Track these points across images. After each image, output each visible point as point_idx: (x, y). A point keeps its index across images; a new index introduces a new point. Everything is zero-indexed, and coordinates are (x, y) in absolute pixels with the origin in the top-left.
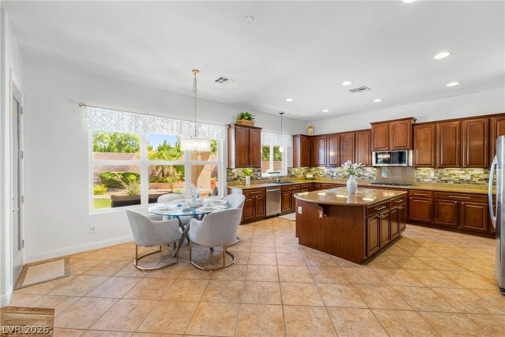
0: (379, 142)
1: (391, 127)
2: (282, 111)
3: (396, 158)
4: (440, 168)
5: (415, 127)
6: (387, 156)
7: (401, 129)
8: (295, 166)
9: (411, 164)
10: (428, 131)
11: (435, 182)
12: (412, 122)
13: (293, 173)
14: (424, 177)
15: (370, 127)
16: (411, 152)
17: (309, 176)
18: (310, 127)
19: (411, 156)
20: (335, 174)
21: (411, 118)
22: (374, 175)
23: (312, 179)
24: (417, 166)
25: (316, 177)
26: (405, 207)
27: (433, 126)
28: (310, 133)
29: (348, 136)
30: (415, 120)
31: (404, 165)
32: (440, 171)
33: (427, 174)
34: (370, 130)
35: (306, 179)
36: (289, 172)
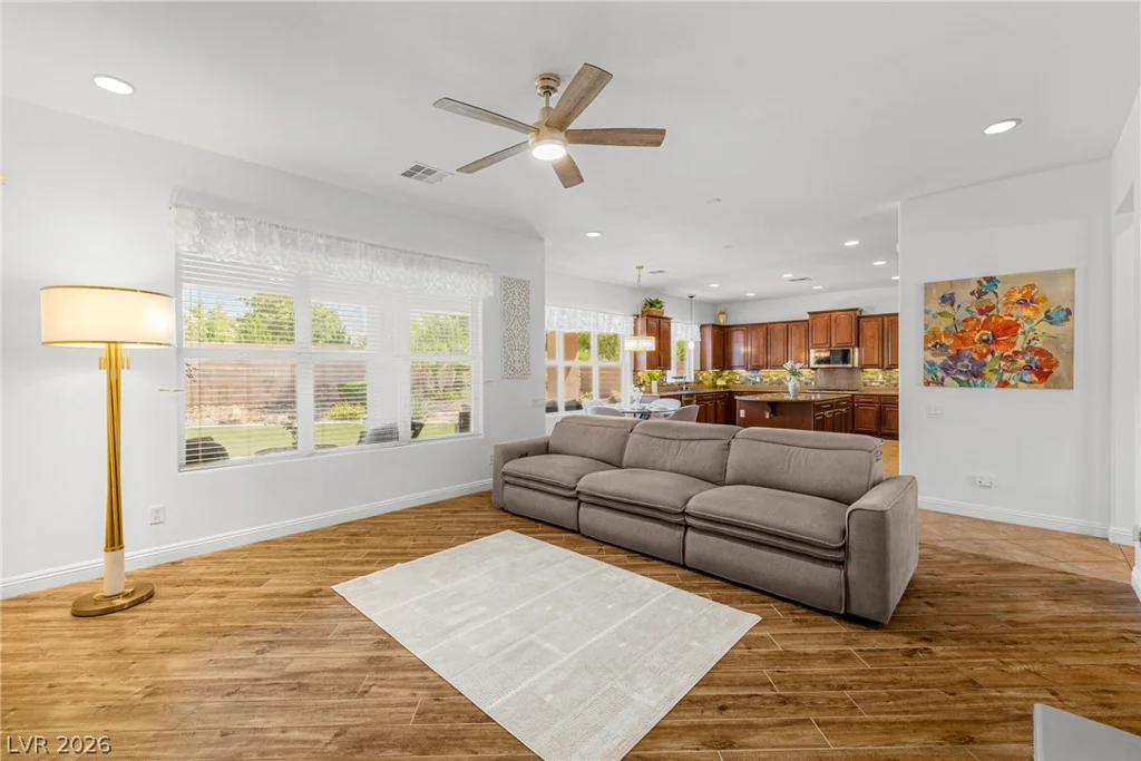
0: (819, 337)
1: (833, 318)
2: (692, 294)
3: (839, 357)
4: (887, 369)
5: (861, 320)
6: (825, 355)
7: (844, 321)
8: (703, 368)
9: (856, 365)
10: (875, 324)
11: (883, 386)
12: (858, 314)
13: (701, 378)
14: (871, 380)
15: (807, 317)
16: (856, 349)
17: (720, 382)
18: (722, 313)
19: (857, 354)
20: (758, 380)
21: (856, 309)
22: (812, 380)
23: (724, 387)
24: (862, 368)
25: (731, 384)
26: (850, 412)
27: (880, 319)
28: (722, 321)
29: (778, 327)
30: (861, 311)
31: (850, 366)
32: (888, 372)
33: (874, 377)
34: (807, 321)
35: (715, 386)
36: (696, 376)
